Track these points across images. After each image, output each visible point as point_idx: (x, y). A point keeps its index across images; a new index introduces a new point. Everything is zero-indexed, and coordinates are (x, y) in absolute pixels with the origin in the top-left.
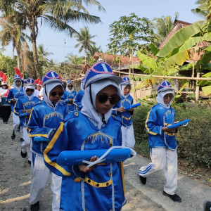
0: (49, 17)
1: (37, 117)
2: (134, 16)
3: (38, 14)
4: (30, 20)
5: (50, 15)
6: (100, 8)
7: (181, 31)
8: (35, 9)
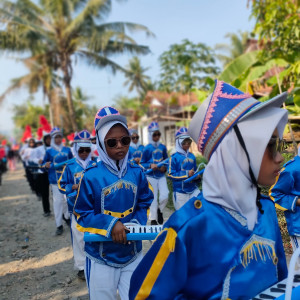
0: (84, 52)
1: (90, 192)
2: (188, 43)
3: (71, 51)
4: (62, 59)
5: (86, 49)
6: (148, 34)
7: (235, 63)
8: (67, 45)
